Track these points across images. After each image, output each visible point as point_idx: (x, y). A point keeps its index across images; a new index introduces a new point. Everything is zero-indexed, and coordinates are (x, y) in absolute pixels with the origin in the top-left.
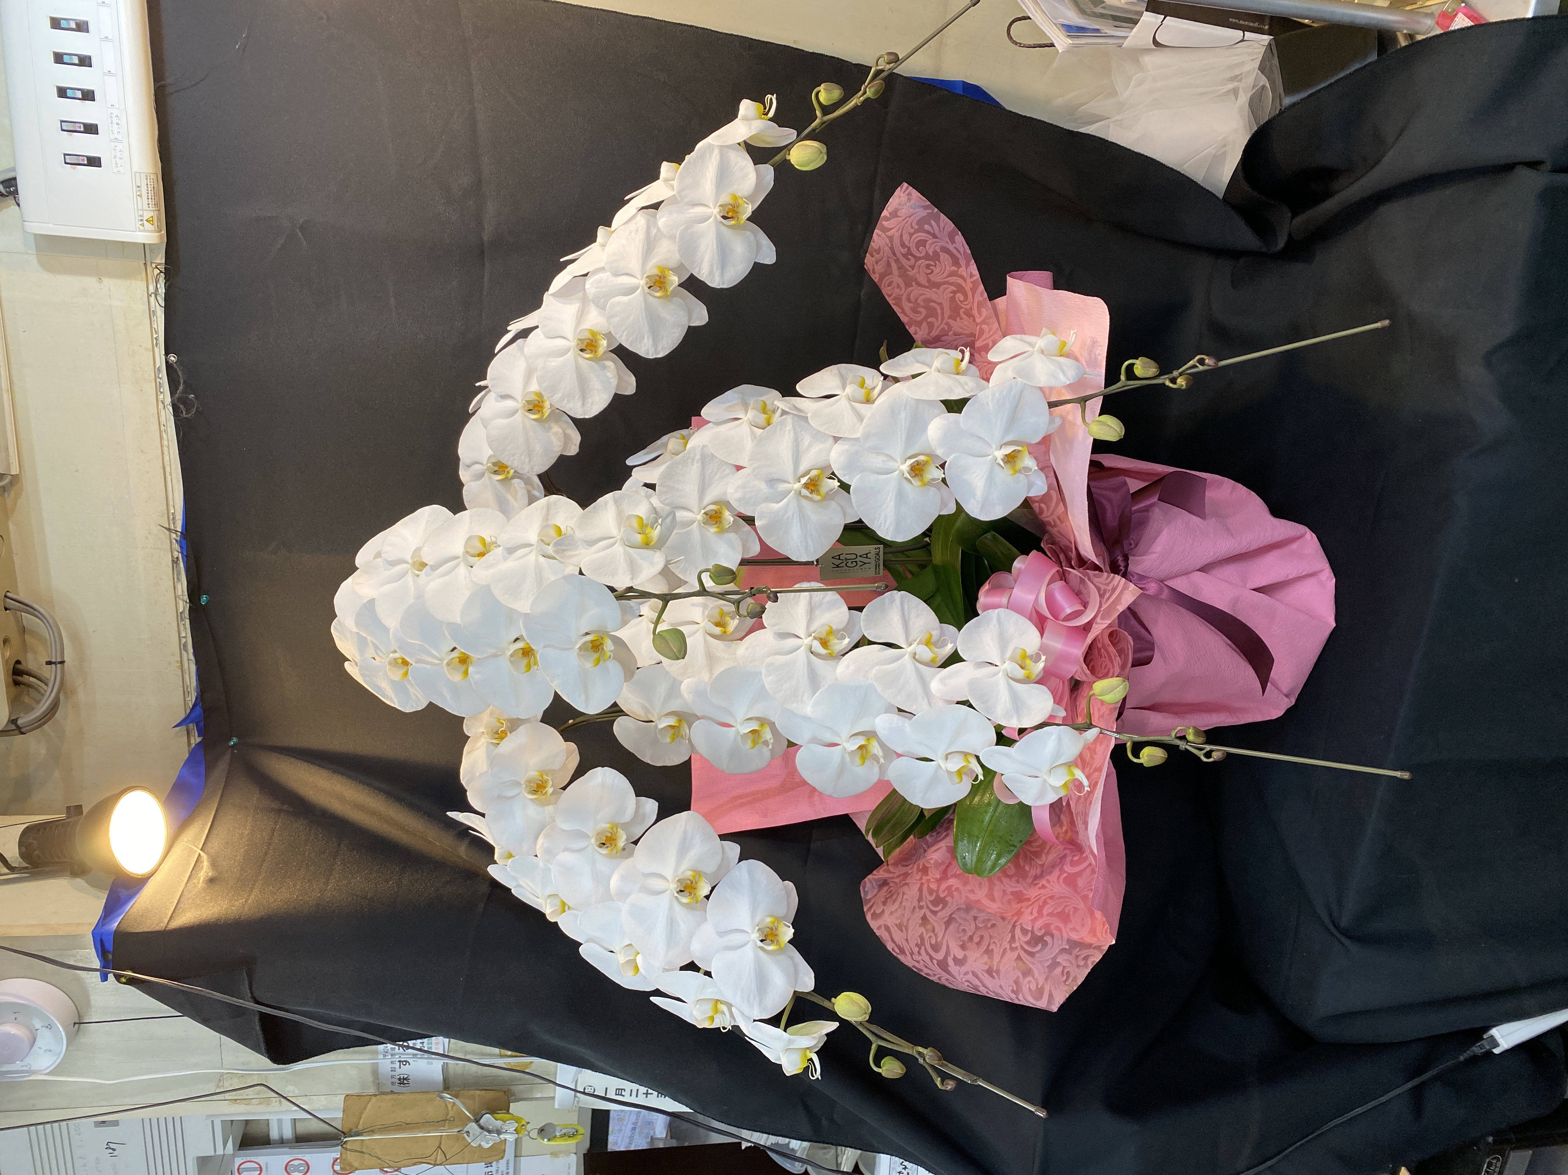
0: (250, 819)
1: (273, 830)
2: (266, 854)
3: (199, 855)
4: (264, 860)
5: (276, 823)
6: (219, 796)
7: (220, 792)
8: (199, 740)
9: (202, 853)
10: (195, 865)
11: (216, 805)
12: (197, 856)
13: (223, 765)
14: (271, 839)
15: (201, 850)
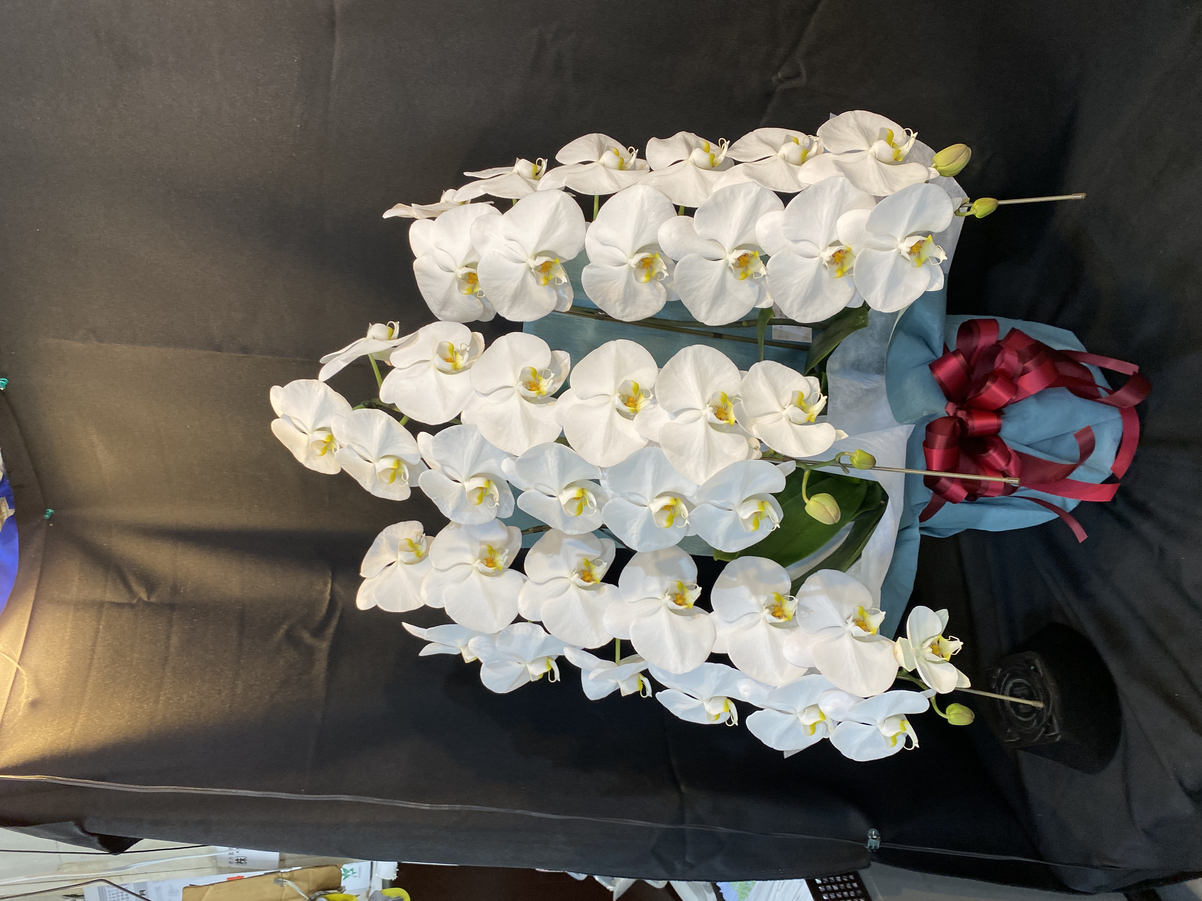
0: (70, 617)
1: (97, 631)
2: (90, 665)
3: (17, 669)
4: (88, 676)
5: (99, 621)
6: (35, 586)
7: (36, 582)
8: (11, 512)
9: (20, 668)
10: (13, 683)
11: (32, 598)
12: (15, 671)
13: (38, 541)
14: (94, 645)
15: (19, 664)
